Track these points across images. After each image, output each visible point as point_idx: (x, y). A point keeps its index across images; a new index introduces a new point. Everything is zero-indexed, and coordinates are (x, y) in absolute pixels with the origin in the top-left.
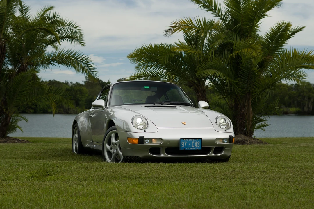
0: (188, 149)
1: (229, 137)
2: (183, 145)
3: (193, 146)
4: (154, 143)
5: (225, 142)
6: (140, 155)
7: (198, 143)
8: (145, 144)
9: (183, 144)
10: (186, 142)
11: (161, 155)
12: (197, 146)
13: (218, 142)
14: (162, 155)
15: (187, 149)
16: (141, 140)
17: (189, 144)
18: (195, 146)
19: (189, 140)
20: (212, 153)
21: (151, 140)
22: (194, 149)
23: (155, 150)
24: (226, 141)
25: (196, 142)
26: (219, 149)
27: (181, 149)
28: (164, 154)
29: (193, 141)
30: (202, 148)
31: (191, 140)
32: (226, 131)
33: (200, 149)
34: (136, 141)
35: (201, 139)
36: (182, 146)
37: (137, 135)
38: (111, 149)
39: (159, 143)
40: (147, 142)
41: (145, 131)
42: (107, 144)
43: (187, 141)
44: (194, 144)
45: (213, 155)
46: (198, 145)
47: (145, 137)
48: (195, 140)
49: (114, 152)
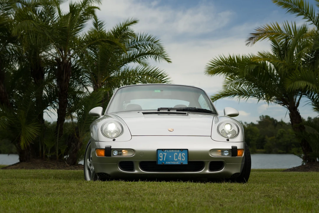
0: (169, 163)
1: (231, 148)
2: (162, 159)
3: (176, 159)
4: (124, 155)
5: (226, 154)
6: (109, 171)
7: (183, 155)
8: (112, 156)
9: (162, 157)
10: (166, 154)
11: (134, 171)
12: (181, 159)
13: (214, 155)
14: (136, 172)
15: (167, 163)
16: (108, 151)
17: (170, 157)
18: (179, 159)
19: (170, 151)
20: (206, 170)
21: (120, 150)
22: (177, 163)
23: (127, 164)
24: (228, 154)
25: (180, 154)
26: (216, 164)
27: (159, 163)
28: (138, 169)
29: (175, 152)
30: (189, 162)
31: (173, 151)
32: (228, 140)
33: (186, 163)
34: (102, 153)
35: (187, 150)
36: (160, 159)
37: (103, 145)
38: (90, 165)
39: (130, 155)
40: (115, 153)
41: (114, 140)
42: (88, 160)
43: (166, 152)
44: (177, 157)
45: (208, 171)
46: (182, 157)
47: (112, 148)
48: (178, 151)
49: (92, 169)
